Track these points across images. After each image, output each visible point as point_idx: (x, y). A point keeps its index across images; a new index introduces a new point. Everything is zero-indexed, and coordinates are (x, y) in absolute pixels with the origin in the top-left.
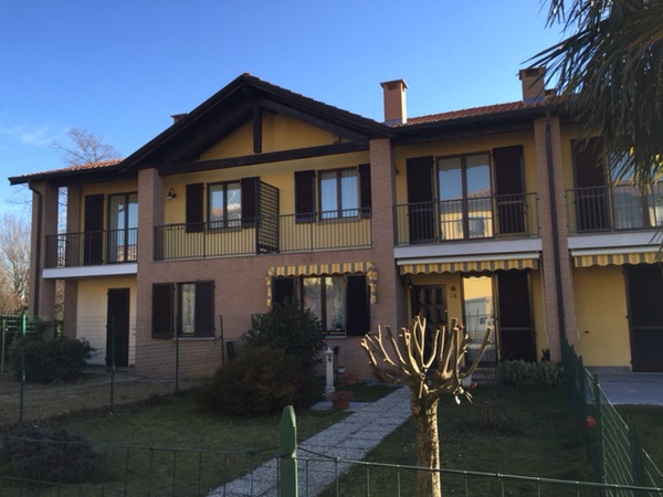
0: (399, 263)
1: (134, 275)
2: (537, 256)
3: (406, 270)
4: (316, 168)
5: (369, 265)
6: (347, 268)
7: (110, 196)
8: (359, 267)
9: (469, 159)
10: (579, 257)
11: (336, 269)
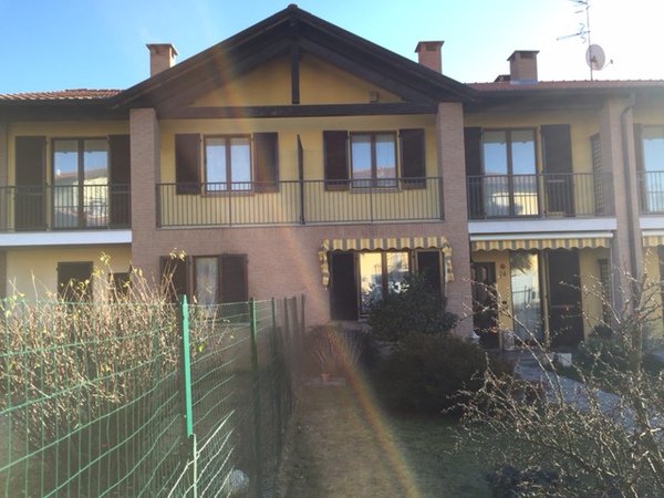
0: (472, 239)
1: (127, 245)
2: (611, 235)
3: (479, 247)
4: (349, 129)
5: (443, 240)
6: (419, 242)
7: (53, 140)
8: (432, 242)
9: (514, 134)
10: (647, 237)
11: (405, 243)
